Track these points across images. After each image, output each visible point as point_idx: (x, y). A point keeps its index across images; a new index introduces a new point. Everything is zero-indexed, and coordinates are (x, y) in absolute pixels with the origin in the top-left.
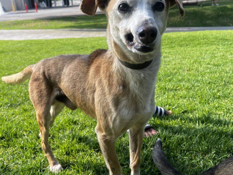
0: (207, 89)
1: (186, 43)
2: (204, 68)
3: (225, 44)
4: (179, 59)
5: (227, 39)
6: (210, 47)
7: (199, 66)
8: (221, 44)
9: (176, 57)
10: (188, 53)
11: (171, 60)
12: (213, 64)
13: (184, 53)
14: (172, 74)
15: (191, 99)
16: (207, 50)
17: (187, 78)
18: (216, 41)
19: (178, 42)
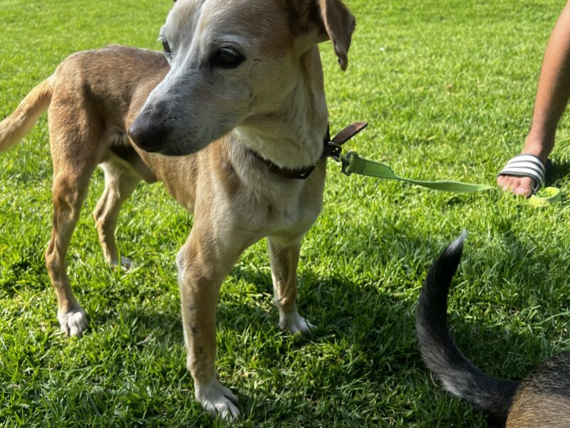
0: (502, 142)
1: (439, 13)
2: (489, 84)
3: (536, 19)
4: (425, 57)
5: (541, 6)
6: (501, 24)
7: (478, 79)
8: (526, 19)
9: (416, 51)
10: (446, 41)
11: (405, 59)
12: (510, 73)
13: (436, 39)
14: (414, 98)
15: (465, 167)
16: (492, 35)
17: (453, 111)
18: (514, 10)
19: (419, 9)
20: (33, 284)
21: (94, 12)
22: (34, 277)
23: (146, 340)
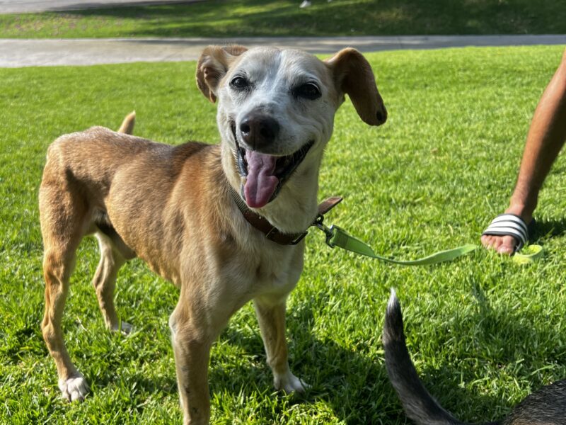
0: (486, 203)
1: (423, 80)
2: (472, 147)
3: (516, 84)
4: (410, 123)
5: (520, 72)
6: (483, 90)
7: (461, 142)
8: (506, 84)
9: (402, 117)
10: (430, 106)
11: (392, 125)
12: (492, 136)
13: (421, 105)
14: (401, 163)
15: (451, 227)
16: (475, 100)
17: (438, 174)
18: (494, 76)
19: (404, 77)
20: (36, 350)
21: (93, 87)
22: (38, 344)
23: (146, 403)
